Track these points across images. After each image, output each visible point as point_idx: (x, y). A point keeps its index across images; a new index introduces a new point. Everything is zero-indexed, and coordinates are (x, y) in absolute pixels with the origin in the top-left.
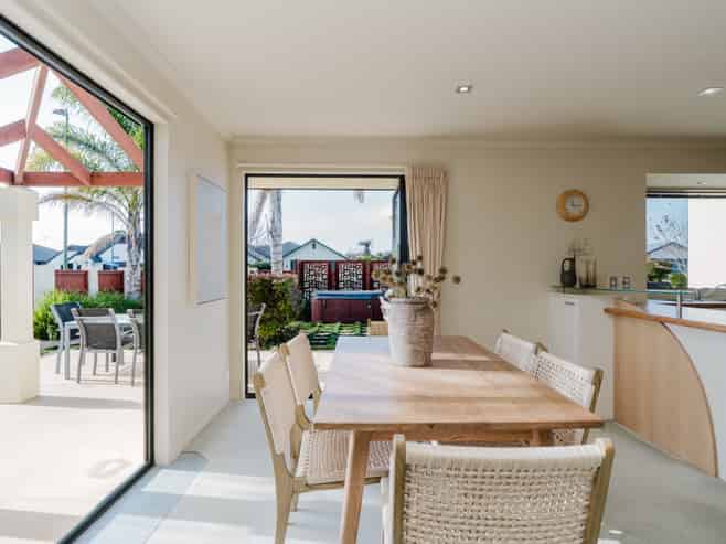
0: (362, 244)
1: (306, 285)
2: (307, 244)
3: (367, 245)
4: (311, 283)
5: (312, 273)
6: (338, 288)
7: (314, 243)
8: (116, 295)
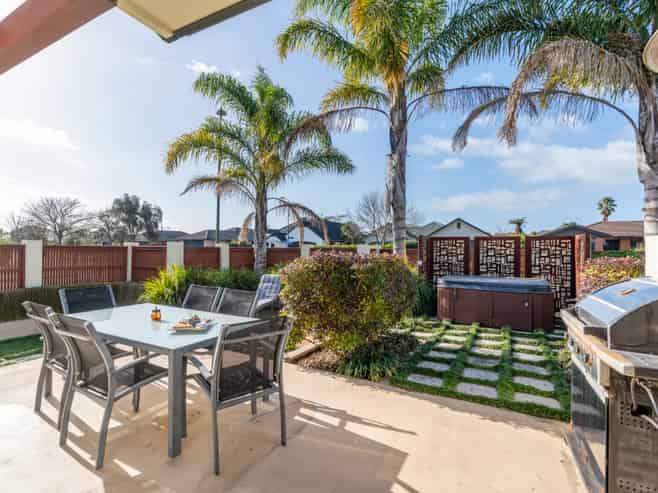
0: (513, 222)
1: (436, 267)
2: (452, 223)
3: (519, 223)
4: (442, 265)
5: (444, 253)
6: (477, 273)
7: (459, 223)
8: (244, 271)
